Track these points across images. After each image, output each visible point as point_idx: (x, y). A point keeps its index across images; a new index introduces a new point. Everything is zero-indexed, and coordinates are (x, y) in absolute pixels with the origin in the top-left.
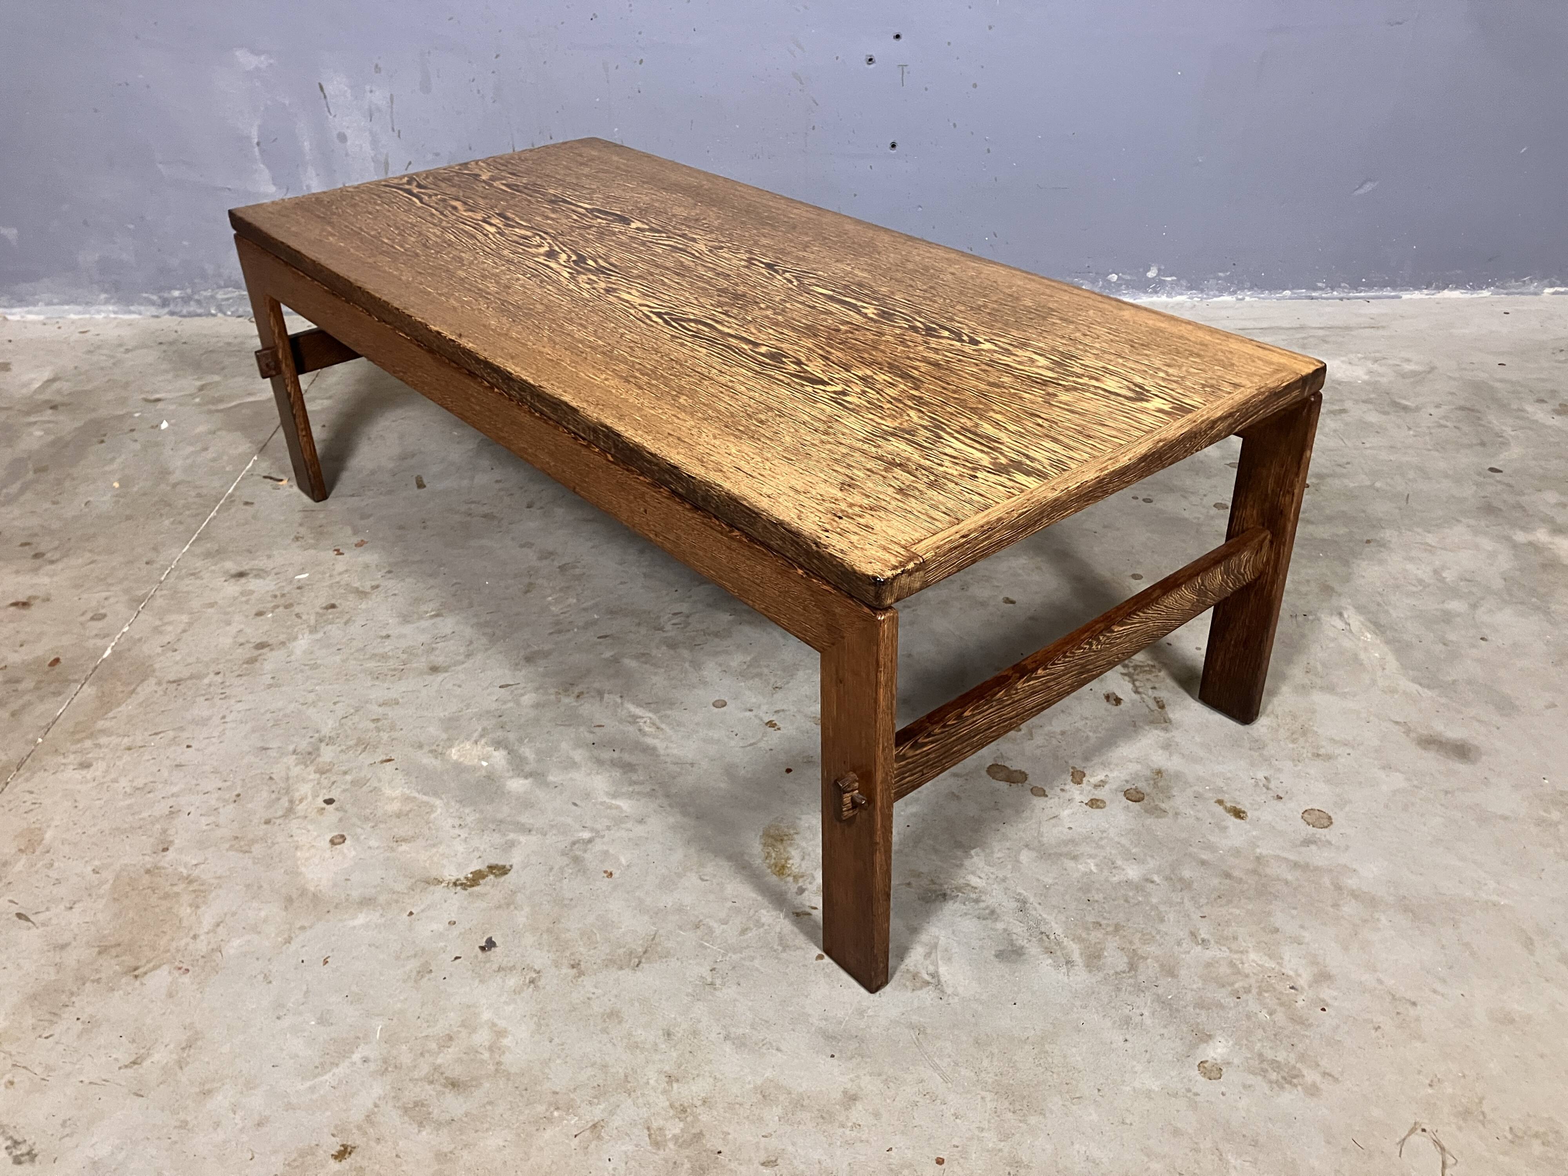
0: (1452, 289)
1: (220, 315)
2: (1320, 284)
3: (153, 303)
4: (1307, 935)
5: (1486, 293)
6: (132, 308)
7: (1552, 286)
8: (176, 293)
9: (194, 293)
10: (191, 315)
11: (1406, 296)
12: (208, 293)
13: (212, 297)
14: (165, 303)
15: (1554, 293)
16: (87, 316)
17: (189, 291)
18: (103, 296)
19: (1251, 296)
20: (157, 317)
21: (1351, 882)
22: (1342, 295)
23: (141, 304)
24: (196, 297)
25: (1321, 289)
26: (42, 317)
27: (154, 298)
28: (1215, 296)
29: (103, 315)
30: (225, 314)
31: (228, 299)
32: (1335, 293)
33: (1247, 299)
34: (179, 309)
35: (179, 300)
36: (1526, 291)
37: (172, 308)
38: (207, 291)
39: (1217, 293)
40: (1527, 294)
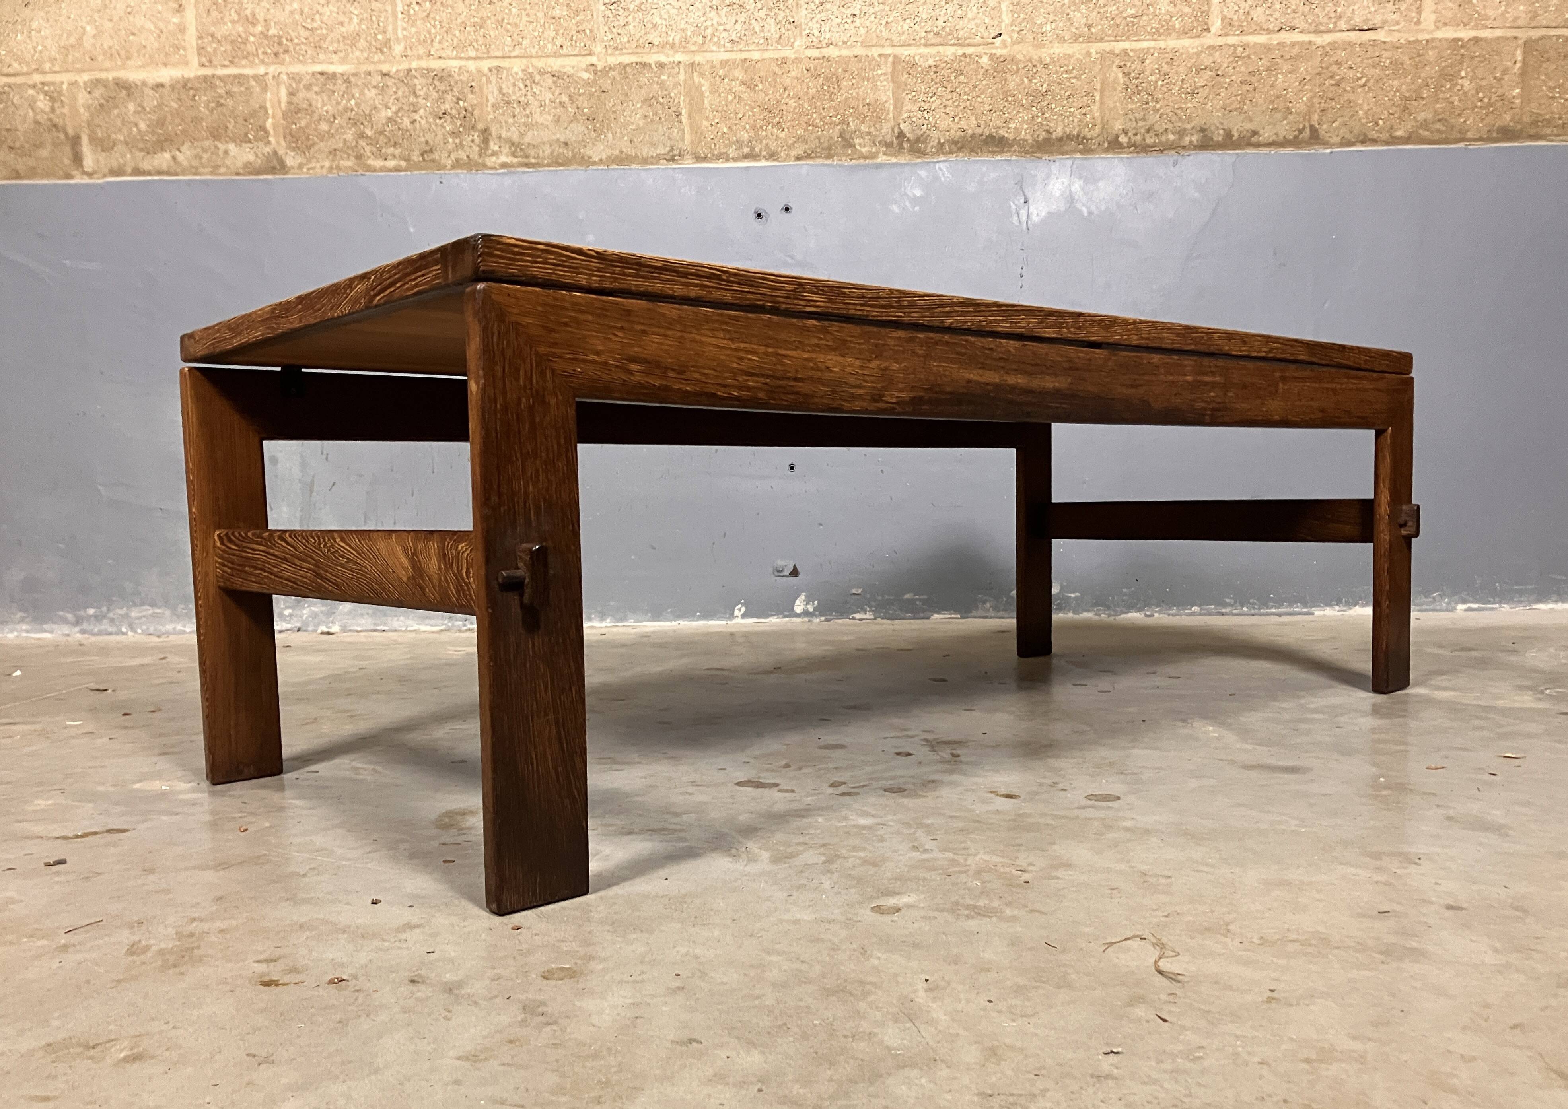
0: (1363, 606)
1: (130, 633)
2: (1227, 600)
3: (65, 621)
6: (46, 627)
7: (1464, 602)
8: (91, 611)
9: (109, 610)
10: (100, 633)
11: (1318, 612)
12: (124, 611)
13: (127, 615)
14: (78, 622)
15: (1466, 610)
17: (104, 609)
18: (20, 614)
19: (1160, 612)
20: (67, 635)
22: (1253, 611)
23: (55, 623)
24: (110, 615)
25: (1230, 605)
27: (70, 616)
29: (16, 633)
30: (135, 632)
31: (140, 618)
32: (1245, 609)
33: (1156, 615)
34: (91, 627)
35: (92, 619)
36: (1438, 608)
37: (85, 626)
38: (121, 608)
39: (1124, 610)
40: (1440, 610)
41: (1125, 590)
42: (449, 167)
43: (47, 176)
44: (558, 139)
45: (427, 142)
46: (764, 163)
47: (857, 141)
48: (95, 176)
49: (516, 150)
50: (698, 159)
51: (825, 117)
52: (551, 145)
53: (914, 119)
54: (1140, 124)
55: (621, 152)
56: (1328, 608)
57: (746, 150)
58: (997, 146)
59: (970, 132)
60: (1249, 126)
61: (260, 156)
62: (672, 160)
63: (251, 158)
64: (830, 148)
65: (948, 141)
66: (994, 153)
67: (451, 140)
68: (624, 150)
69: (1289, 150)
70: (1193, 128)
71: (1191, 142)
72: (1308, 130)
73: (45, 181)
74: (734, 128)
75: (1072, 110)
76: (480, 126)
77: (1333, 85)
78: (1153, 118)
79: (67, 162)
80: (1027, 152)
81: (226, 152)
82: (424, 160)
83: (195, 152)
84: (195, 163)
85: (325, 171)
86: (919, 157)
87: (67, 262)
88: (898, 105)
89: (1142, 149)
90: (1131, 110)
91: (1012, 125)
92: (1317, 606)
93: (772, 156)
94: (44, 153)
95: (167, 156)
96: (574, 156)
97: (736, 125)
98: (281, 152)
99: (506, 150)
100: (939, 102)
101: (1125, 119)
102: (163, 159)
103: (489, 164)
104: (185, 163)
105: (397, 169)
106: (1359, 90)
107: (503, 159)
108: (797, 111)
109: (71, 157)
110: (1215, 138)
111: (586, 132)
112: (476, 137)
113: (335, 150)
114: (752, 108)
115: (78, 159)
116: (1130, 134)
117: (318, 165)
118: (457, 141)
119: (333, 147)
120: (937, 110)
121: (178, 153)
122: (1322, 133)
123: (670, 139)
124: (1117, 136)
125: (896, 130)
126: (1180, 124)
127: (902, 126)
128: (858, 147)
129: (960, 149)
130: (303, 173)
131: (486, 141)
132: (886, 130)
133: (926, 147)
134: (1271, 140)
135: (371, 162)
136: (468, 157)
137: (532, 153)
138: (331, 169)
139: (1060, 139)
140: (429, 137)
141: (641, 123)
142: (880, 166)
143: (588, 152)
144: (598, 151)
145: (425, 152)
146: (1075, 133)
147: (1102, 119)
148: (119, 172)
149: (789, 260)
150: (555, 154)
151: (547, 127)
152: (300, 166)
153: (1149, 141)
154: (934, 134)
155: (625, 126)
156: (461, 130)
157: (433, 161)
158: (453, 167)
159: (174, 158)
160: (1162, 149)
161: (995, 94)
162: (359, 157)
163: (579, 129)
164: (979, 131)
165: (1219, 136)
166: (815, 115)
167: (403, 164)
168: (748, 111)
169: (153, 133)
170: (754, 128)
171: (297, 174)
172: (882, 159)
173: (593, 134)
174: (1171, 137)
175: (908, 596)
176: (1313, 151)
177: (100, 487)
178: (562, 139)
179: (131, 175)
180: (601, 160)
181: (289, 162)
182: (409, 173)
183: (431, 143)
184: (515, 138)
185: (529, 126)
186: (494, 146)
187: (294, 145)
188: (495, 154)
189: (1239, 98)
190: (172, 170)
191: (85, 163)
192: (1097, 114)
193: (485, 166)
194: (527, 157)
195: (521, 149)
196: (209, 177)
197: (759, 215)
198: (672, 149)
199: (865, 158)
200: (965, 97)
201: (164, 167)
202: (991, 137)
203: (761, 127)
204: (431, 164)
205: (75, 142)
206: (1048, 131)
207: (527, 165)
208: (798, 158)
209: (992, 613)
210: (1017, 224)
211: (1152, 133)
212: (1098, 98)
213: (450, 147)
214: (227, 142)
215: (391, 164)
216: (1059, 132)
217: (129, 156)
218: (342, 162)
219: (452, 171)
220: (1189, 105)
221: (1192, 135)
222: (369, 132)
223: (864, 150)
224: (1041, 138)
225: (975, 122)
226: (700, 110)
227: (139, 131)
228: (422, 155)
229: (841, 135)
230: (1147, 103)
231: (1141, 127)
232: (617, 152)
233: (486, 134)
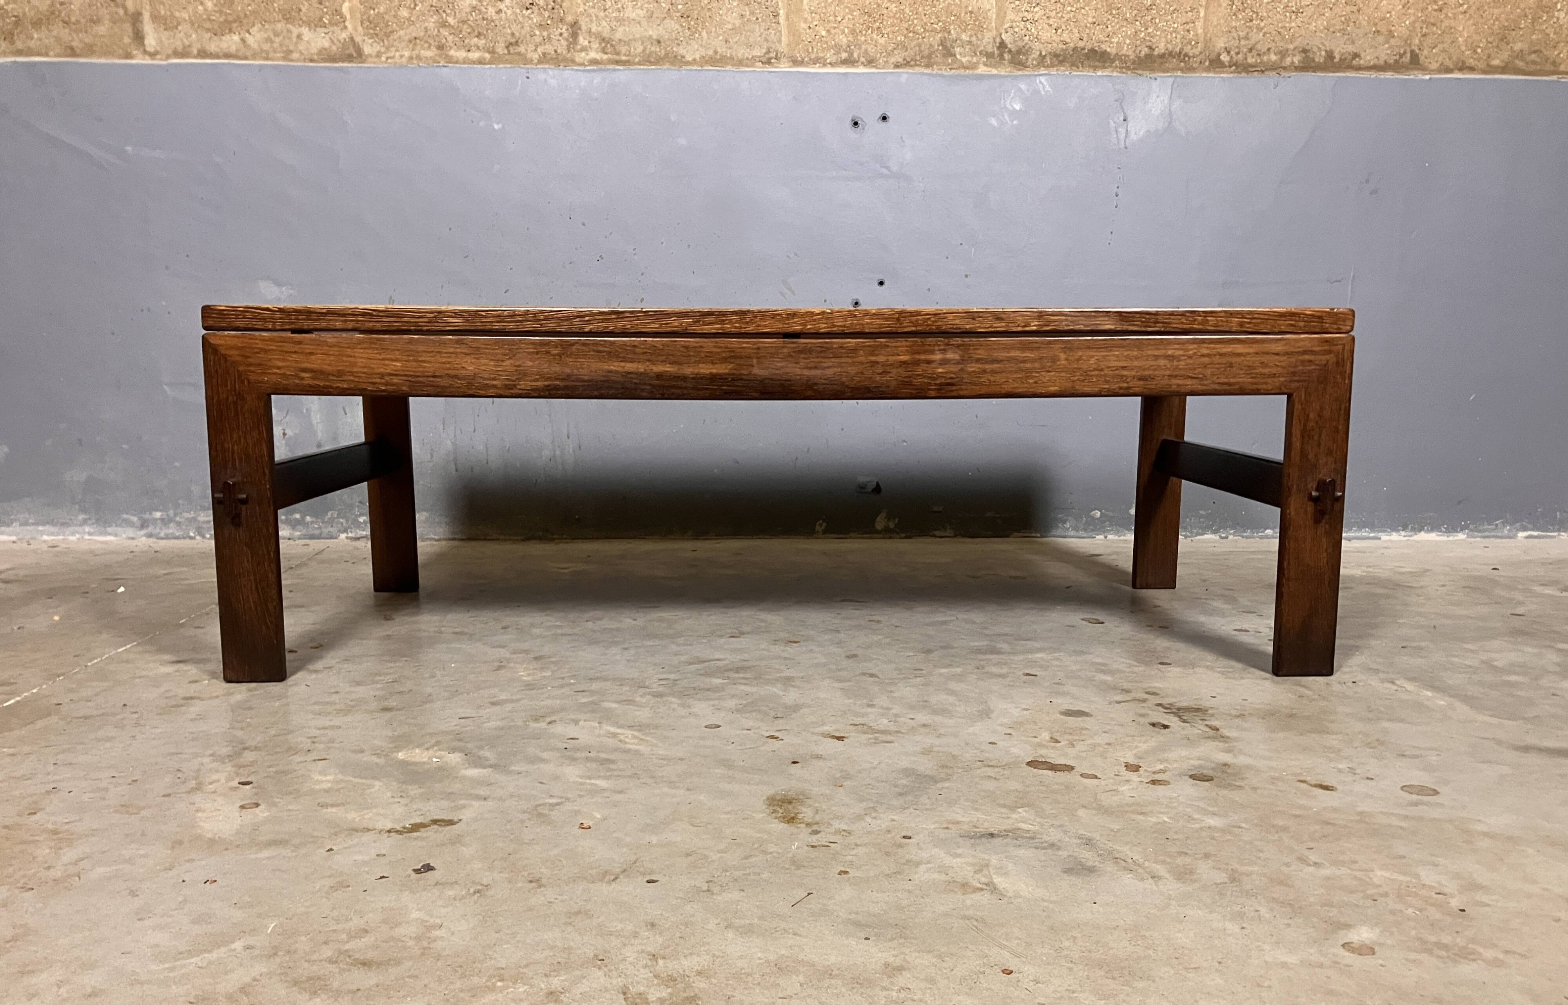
0: (1428, 531)
1: (198, 537)
3: (131, 524)
4: (1441, 860)
5: (1461, 536)
6: (109, 530)
7: (1525, 529)
8: (158, 515)
9: (176, 515)
10: (167, 537)
11: (1384, 537)
12: (192, 515)
13: (194, 519)
14: (143, 525)
15: (1527, 537)
16: (61, 537)
17: (171, 513)
18: (81, 517)
19: (1234, 534)
20: (133, 539)
21: (1480, 827)
23: (120, 526)
24: (178, 519)
26: (14, 538)
27: (135, 519)
28: (1198, 534)
29: (78, 536)
30: (204, 537)
33: (1231, 537)
34: (158, 530)
35: (159, 522)
36: (1500, 534)
37: (150, 529)
38: (189, 512)
39: (1200, 531)
40: (1501, 537)
41: (1202, 512)
42: (535, 61)
43: (106, 53)
44: (651, 37)
45: (513, 34)
46: (862, 70)
47: (958, 50)
48: (158, 57)
49: (606, 46)
50: (795, 62)
51: (926, 24)
52: (643, 43)
53: (1016, 30)
54: (1243, 42)
55: (716, 52)
56: (1394, 534)
57: (844, 55)
58: (1099, 61)
59: (1072, 45)
60: (1351, 48)
61: (336, 41)
62: (768, 62)
63: (327, 44)
64: (929, 56)
65: (1050, 53)
66: (1095, 68)
67: (537, 33)
68: (720, 50)
69: (1389, 75)
70: (1295, 48)
71: (1293, 62)
72: (1408, 55)
73: (103, 61)
74: (833, 31)
75: (1176, 25)
76: (570, 19)
77: (1435, 10)
78: (1256, 36)
79: (127, 40)
80: (1128, 68)
81: (299, 37)
82: (509, 53)
83: (266, 36)
84: (266, 47)
85: (404, 60)
86: (1019, 70)
87: (129, 148)
88: (1001, 15)
89: (1244, 68)
90: (1235, 27)
91: (1115, 40)
92: (1384, 531)
93: (871, 62)
94: (102, 29)
95: (236, 38)
96: (667, 55)
97: (835, 28)
98: (358, 39)
99: (595, 45)
100: (1043, 12)
101: (1228, 38)
102: (231, 41)
103: (577, 60)
104: (255, 46)
105: (481, 62)
106: (1461, 17)
107: (593, 55)
108: (897, 16)
109: (131, 35)
110: (1317, 60)
111: (680, 29)
112: (564, 30)
113: (415, 38)
114: (851, 12)
115: (139, 37)
116: (1232, 53)
117: (397, 54)
118: (545, 34)
119: (414, 35)
120: (1041, 21)
121: (247, 35)
122: (1422, 58)
123: (766, 40)
124: (1219, 55)
125: (998, 40)
126: (1282, 44)
127: (1003, 36)
128: (958, 57)
129: (1061, 62)
130: (382, 62)
131: (575, 35)
132: (987, 40)
133: (1027, 59)
134: (1372, 63)
135: (452, 53)
136: (556, 51)
137: (624, 49)
138: (411, 58)
139: (1162, 56)
140: (515, 28)
141: (738, 22)
142: (981, 77)
143: (681, 51)
144: (692, 51)
145: (511, 44)
146: (1178, 50)
147: (1206, 34)
148: (184, 53)
149: (885, 171)
150: (647, 52)
151: (639, 23)
152: (379, 55)
153: (1251, 60)
154: (1037, 46)
155: (721, 24)
156: (549, 22)
157: (519, 54)
158: (540, 62)
159: (243, 40)
160: (1263, 69)
161: (1099, 6)
162: (440, 47)
163: (673, 25)
164: (1081, 44)
165: (1320, 57)
166: (915, 22)
167: (487, 56)
168: (847, 14)
169: (221, 12)
170: (853, 32)
171: (375, 63)
172: (982, 70)
173: (687, 33)
174: (1273, 57)
175: (989, 514)
176: (1412, 77)
177: (165, 387)
178: (655, 37)
179: (195, 57)
180: (694, 60)
181: (367, 50)
182: (494, 66)
183: (517, 34)
184: (606, 34)
185: (621, 21)
186: (582, 41)
187: (372, 31)
188: (584, 49)
189: (1343, 19)
190: (240, 54)
191: (146, 42)
192: (1200, 31)
193: (573, 61)
194: (618, 54)
195: (612, 45)
196: (281, 63)
197: (856, 124)
198: (768, 52)
199: (967, 68)
200: (1069, 9)
201: (233, 49)
202: (1093, 51)
203: (860, 32)
204: (517, 57)
205: (136, 18)
206: (1150, 48)
207: (618, 62)
208: (897, 66)
209: (1072, 533)
210: (1115, 141)
211: (1254, 52)
212: (1202, 14)
213: (538, 39)
214: (301, 26)
215: (475, 55)
216: (1161, 48)
217: (194, 36)
218: (422, 52)
219: (539, 66)
220: (1293, 24)
221: (1294, 55)
222: (451, 20)
223: (964, 60)
224: (1143, 53)
225: (1077, 35)
226: (799, 10)
227: (206, 10)
228: (507, 47)
229: (942, 43)
230: (1251, 21)
231: (1244, 46)
232: (711, 52)
233: (575, 27)
